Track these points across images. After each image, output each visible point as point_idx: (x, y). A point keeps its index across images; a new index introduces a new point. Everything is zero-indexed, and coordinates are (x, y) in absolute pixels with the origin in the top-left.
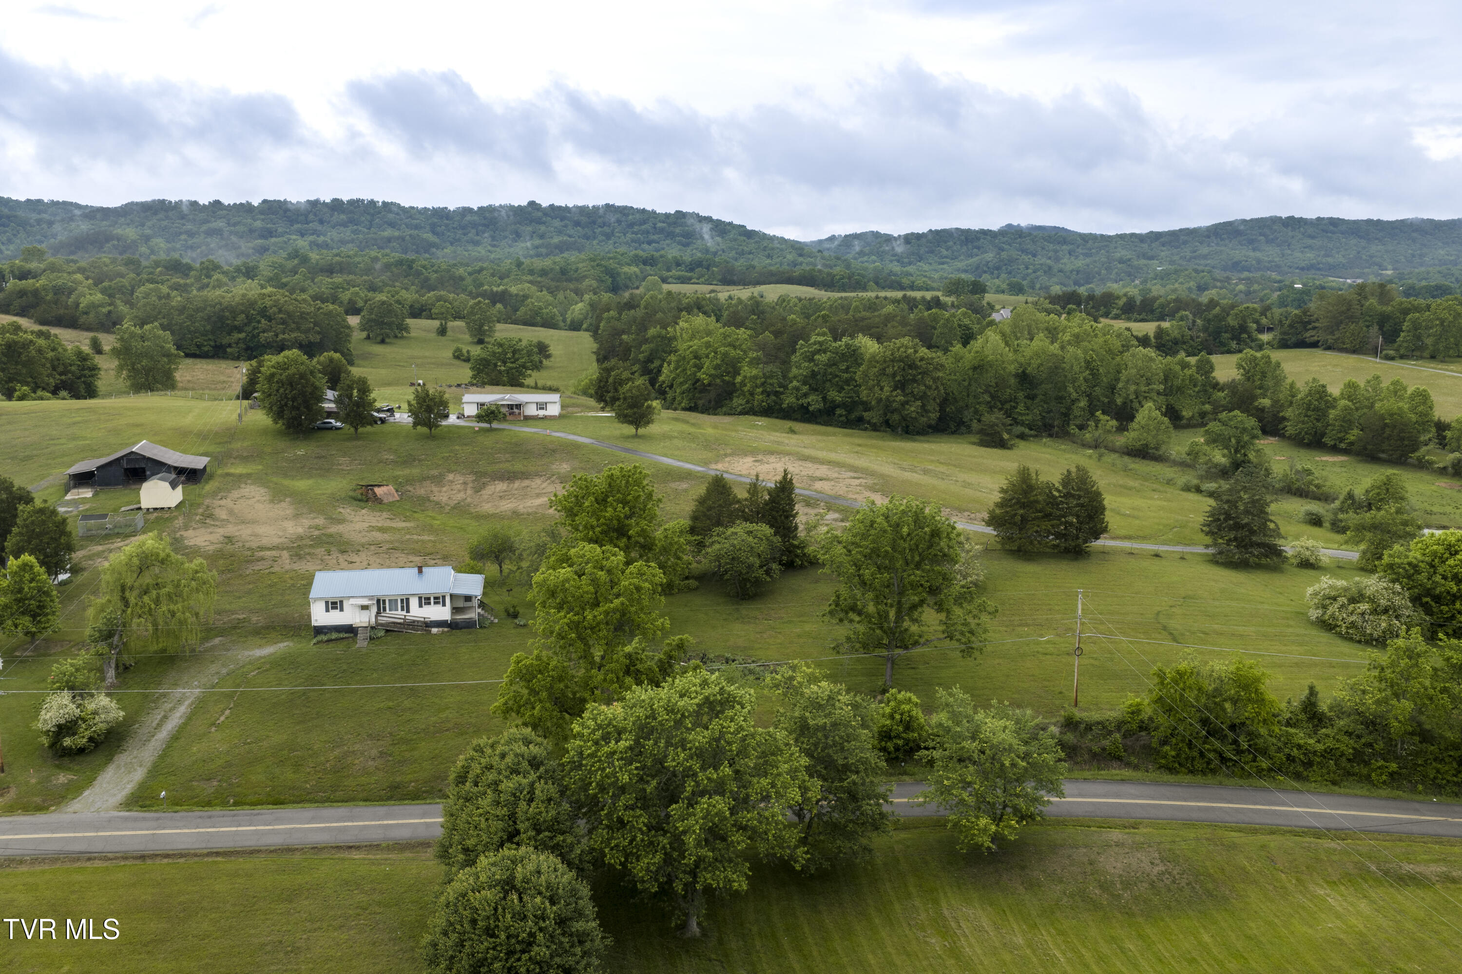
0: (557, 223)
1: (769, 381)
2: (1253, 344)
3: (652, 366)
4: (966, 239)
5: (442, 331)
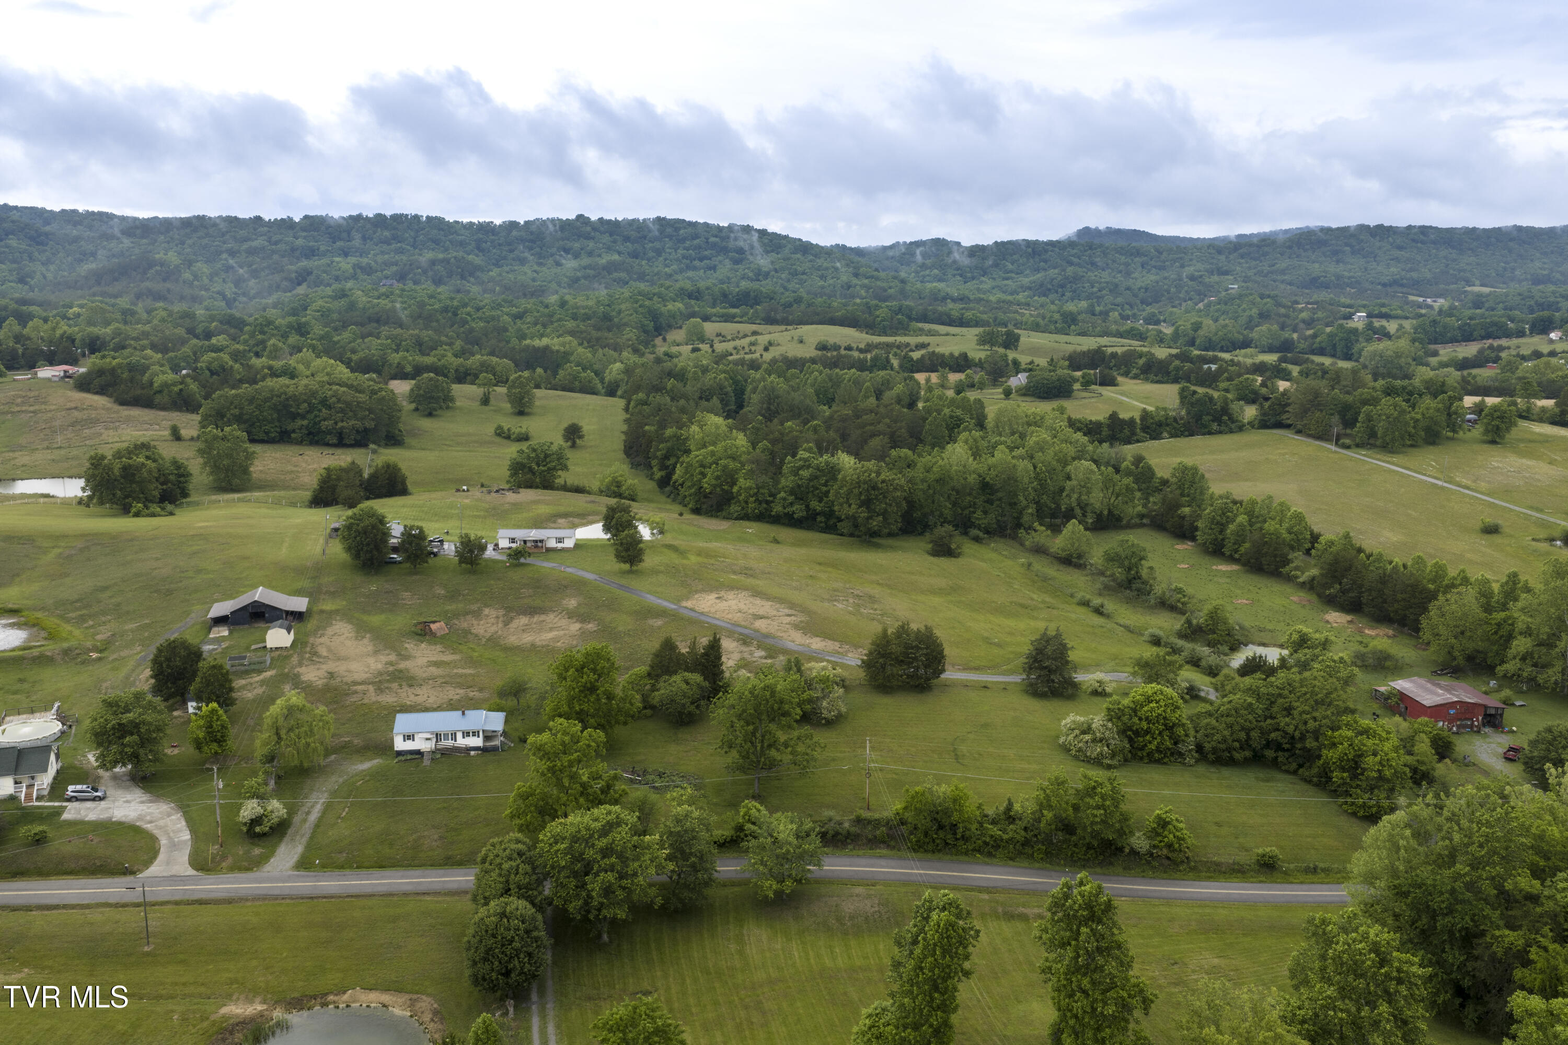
0: (606, 238)
1: (762, 491)
2: (1233, 426)
3: (669, 463)
4: (1034, 252)
5: (485, 401)
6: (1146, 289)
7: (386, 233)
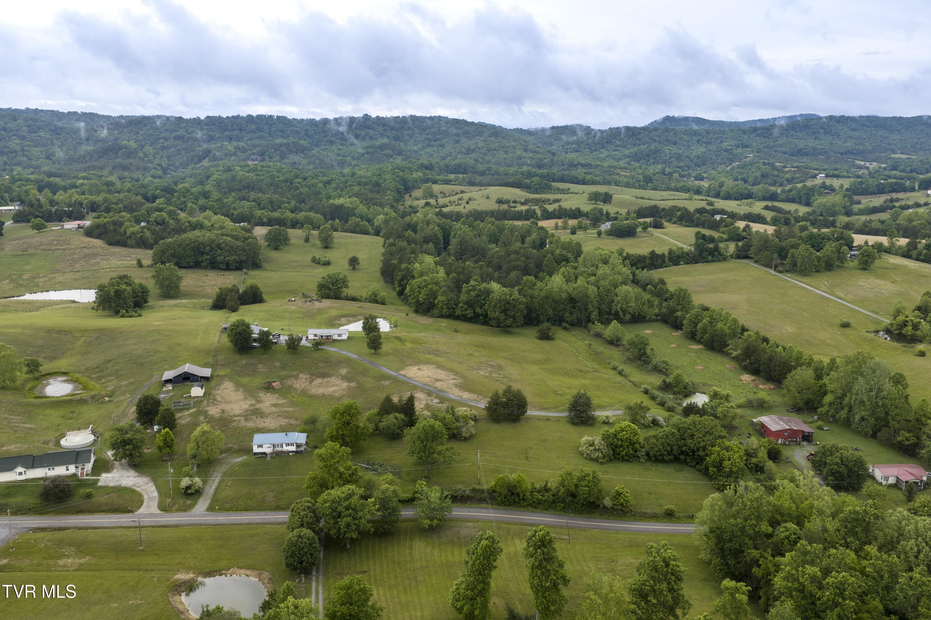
0: (381, 128)
1: (450, 302)
2: (720, 258)
3: (403, 283)
4: (633, 134)
5: (307, 240)
6: (698, 157)
7: (254, 127)
